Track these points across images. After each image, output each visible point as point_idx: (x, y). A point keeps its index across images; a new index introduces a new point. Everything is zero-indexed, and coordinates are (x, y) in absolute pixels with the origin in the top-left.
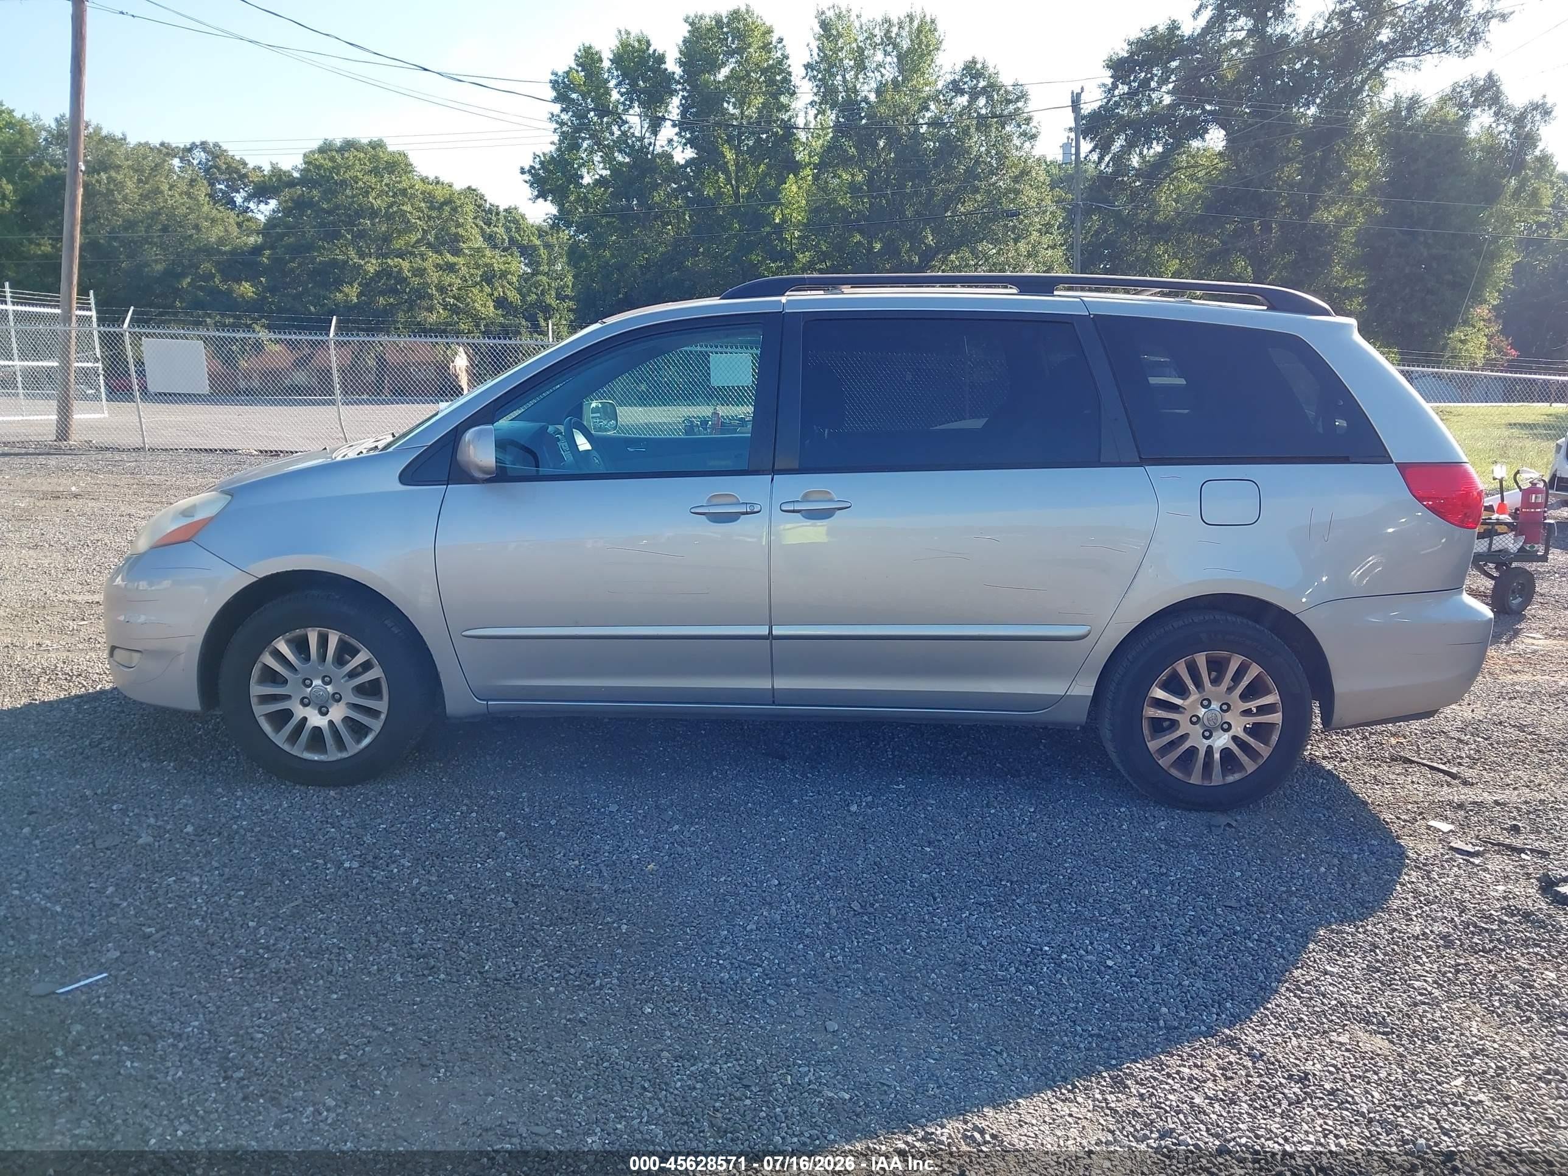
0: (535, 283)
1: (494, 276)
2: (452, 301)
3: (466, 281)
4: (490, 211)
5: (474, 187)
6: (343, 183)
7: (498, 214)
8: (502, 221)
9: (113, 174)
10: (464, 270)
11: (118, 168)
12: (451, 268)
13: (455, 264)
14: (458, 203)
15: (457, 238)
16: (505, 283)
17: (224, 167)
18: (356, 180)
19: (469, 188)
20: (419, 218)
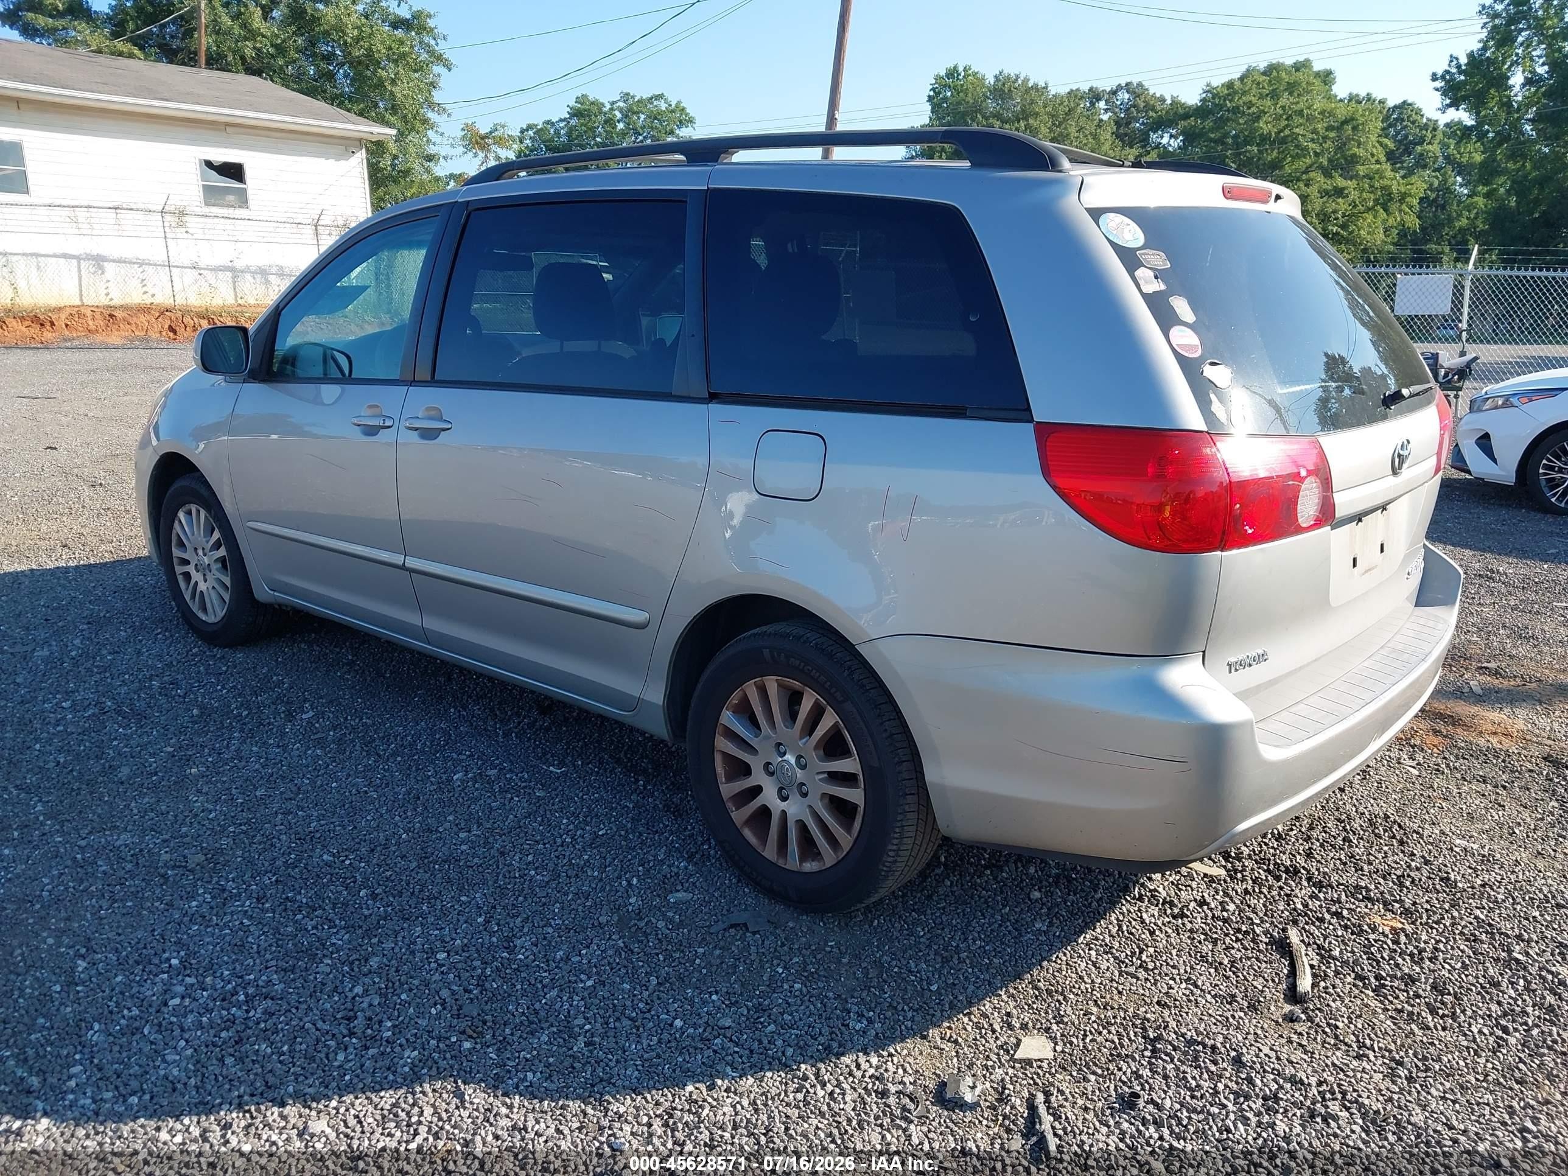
0: (1468, 206)
1: (1391, 199)
2: (1335, 229)
3: (1355, 206)
4: (1425, 127)
5: (1409, 101)
6: (1236, 110)
7: (1435, 129)
8: (1440, 136)
9: (1031, 121)
10: (1354, 195)
11: (1036, 115)
12: (1339, 192)
13: (1344, 189)
14: (1361, 120)
15: (1354, 160)
16: (1404, 207)
17: (1142, 105)
18: (1250, 105)
19: (1404, 102)
20: (1313, 140)
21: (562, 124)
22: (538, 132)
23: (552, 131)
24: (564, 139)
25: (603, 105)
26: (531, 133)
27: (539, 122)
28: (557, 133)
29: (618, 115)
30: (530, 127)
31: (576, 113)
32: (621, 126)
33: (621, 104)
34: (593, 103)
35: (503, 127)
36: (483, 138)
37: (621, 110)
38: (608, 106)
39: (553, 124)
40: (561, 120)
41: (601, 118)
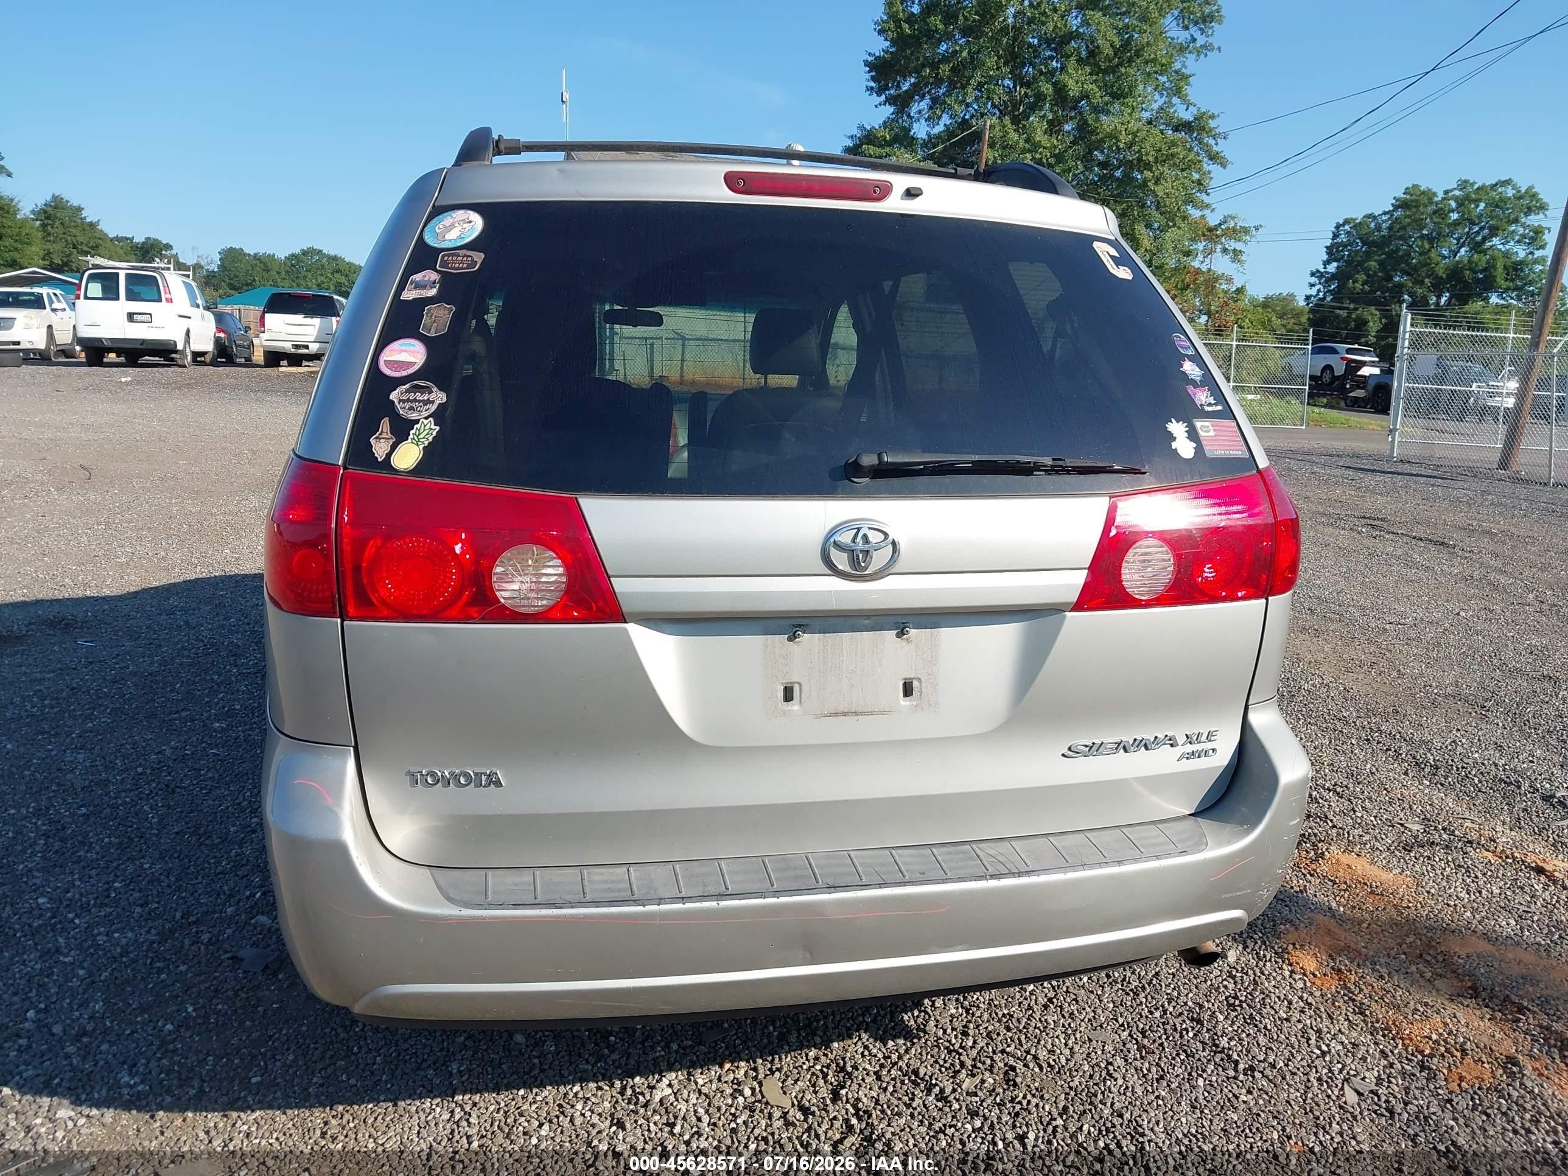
21: (1384, 218)
22: (1355, 227)
23: (1372, 225)
24: (1385, 232)
25: (1435, 194)
26: (1347, 227)
27: (1359, 216)
28: (1378, 228)
29: (1453, 204)
30: (1347, 222)
31: (1402, 204)
32: (1454, 216)
33: (1457, 193)
34: (1423, 193)
35: (1233, 218)
36: (1210, 230)
37: (1456, 199)
38: (1441, 195)
39: (1375, 218)
40: (1385, 213)
41: (1431, 209)
